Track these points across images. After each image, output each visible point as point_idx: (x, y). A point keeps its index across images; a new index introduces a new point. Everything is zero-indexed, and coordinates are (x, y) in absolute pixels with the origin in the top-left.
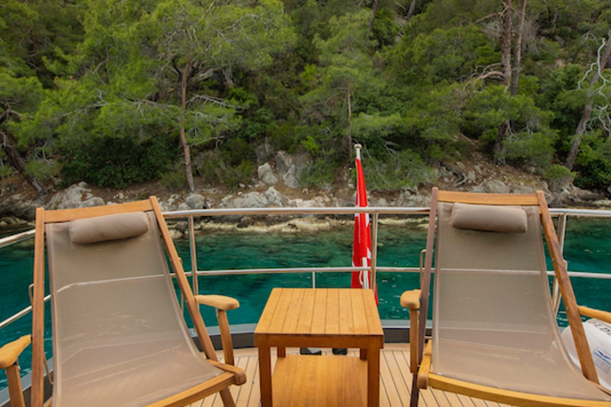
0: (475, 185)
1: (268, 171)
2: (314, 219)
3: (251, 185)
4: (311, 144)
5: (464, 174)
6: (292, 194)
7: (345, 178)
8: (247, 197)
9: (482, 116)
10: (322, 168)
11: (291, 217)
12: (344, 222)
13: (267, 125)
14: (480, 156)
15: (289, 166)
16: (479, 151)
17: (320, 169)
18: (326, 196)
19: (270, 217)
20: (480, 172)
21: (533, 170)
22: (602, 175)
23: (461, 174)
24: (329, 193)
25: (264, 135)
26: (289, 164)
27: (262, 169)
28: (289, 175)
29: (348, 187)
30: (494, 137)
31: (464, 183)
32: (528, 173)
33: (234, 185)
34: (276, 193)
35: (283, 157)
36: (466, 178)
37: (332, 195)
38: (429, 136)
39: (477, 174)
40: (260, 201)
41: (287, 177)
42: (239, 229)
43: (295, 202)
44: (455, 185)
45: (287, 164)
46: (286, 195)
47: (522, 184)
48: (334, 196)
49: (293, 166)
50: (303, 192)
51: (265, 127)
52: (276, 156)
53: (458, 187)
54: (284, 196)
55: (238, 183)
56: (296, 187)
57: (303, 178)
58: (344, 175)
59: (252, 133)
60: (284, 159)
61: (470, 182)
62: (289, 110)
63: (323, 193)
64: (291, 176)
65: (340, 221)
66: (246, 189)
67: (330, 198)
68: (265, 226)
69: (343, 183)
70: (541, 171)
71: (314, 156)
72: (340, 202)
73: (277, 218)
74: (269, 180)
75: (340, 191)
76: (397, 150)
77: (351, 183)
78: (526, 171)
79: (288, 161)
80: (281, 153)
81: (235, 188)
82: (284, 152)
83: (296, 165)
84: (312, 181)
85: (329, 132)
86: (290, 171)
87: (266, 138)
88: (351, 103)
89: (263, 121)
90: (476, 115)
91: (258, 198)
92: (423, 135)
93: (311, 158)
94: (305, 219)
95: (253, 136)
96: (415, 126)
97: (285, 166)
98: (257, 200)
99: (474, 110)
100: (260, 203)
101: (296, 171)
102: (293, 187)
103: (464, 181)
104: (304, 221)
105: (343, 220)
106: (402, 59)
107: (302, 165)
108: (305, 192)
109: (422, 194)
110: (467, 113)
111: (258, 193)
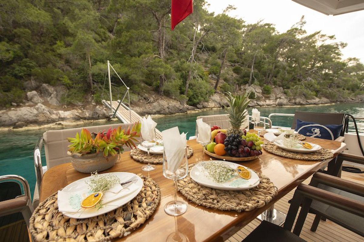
0: (154, 102)
1: (35, 95)
2: (73, 120)
3: (22, 103)
4: (66, 80)
5: (149, 99)
6: (55, 108)
7: (90, 100)
8: (20, 110)
9: (156, 70)
10: (75, 94)
11: (57, 120)
12: (92, 121)
13: (32, 69)
14: (153, 92)
15: (52, 92)
16: (153, 90)
17: (73, 94)
18: (79, 109)
19: (40, 121)
20: (155, 98)
21: (174, 98)
22: (195, 100)
23: (147, 98)
24: (81, 108)
25: (30, 75)
26: (52, 91)
27: (30, 94)
28: (52, 98)
29: (92, 104)
30: (158, 84)
31: (149, 102)
32: (172, 99)
33: (7, 104)
34: (44, 107)
35: (47, 87)
36: (150, 100)
37: (82, 109)
38: (133, 78)
39: (154, 99)
40: (31, 112)
41: (51, 99)
42: (15, 130)
43: (59, 112)
44: (146, 103)
45: (50, 91)
46: (52, 108)
47: (171, 102)
48: (84, 109)
49: (55, 93)
50: (63, 107)
51: (30, 70)
52: (41, 87)
53: (147, 103)
54: (50, 109)
55: (11, 102)
56: (58, 105)
57: (63, 100)
58: (89, 99)
59: (20, 73)
60: (48, 88)
61: (151, 101)
62: (48, 63)
63: (77, 108)
64: (53, 98)
65: (90, 121)
66: (18, 106)
67: (82, 110)
68: (37, 126)
69: (88, 103)
70: (177, 98)
71: (69, 87)
72: (88, 112)
73: (46, 121)
74: (37, 101)
75: (88, 106)
76: (117, 87)
77: (93, 102)
78: (171, 98)
79: (51, 89)
80: (45, 85)
81: (7, 106)
82: (47, 84)
83: (57, 92)
84: (69, 101)
85: (77, 75)
86: (52, 96)
87: (32, 77)
88: (91, 60)
89: (28, 67)
90: (153, 69)
91: (29, 110)
92: (130, 78)
93: (67, 88)
94: (67, 121)
95: (20, 75)
96: (126, 73)
97: (49, 93)
98: (28, 111)
99: (152, 67)
100: (31, 113)
101: (57, 95)
102: (56, 105)
103: (149, 101)
104: (66, 122)
105: (91, 120)
106: (116, 44)
107: (61, 92)
108: (65, 107)
109: (132, 107)
110: (150, 68)
111: (29, 108)
